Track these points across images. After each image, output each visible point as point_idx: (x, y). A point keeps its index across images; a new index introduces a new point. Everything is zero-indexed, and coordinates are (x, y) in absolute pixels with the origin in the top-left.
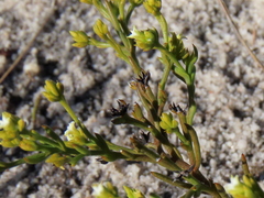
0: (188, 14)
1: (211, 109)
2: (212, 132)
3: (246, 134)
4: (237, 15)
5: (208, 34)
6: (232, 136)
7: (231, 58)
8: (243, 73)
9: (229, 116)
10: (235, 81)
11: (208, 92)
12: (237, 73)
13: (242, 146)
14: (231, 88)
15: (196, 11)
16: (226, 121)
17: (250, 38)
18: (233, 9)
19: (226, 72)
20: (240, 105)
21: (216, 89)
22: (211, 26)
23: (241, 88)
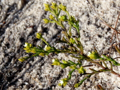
0: (83, 9)
1: (92, 36)
2: (93, 43)
3: (102, 42)
4: (97, 7)
5: (90, 14)
6: (98, 43)
7: (97, 20)
8: (100, 25)
9: (97, 37)
10: (98, 27)
11: (91, 31)
12: (99, 25)
13: (101, 45)
14: (97, 29)
15: (86, 8)
16: (96, 39)
17: (102, 14)
18: (96, 6)
19: (95, 25)
20: (100, 34)
21: (93, 30)
22: (90, 12)
23: (100, 29)
